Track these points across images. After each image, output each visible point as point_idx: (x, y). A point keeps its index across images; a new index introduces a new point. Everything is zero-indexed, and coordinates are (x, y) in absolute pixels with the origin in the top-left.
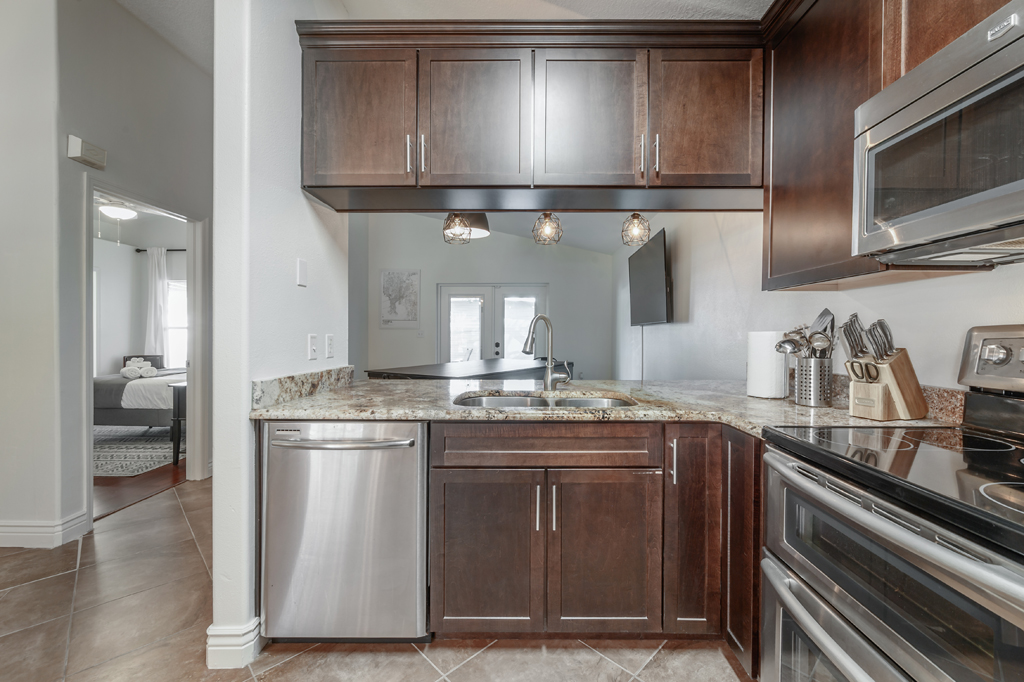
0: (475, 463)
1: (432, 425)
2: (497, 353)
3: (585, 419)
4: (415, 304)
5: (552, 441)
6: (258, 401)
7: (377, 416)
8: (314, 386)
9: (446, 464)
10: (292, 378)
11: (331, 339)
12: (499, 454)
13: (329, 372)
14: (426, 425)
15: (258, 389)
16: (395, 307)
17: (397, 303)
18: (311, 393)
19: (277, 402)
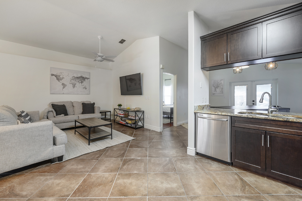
0: (244, 127)
1: (232, 117)
2: (253, 104)
3: (279, 120)
4: (222, 89)
5: (268, 125)
6: (195, 109)
7: (219, 114)
8: (203, 108)
9: (236, 126)
10: (200, 106)
11: (203, 98)
12: (251, 126)
13: (206, 105)
14: (230, 117)
15: (195, 107)
16: (216, 90)
17: (217, 89)
18: (203, 109)
19: (198, 110)
